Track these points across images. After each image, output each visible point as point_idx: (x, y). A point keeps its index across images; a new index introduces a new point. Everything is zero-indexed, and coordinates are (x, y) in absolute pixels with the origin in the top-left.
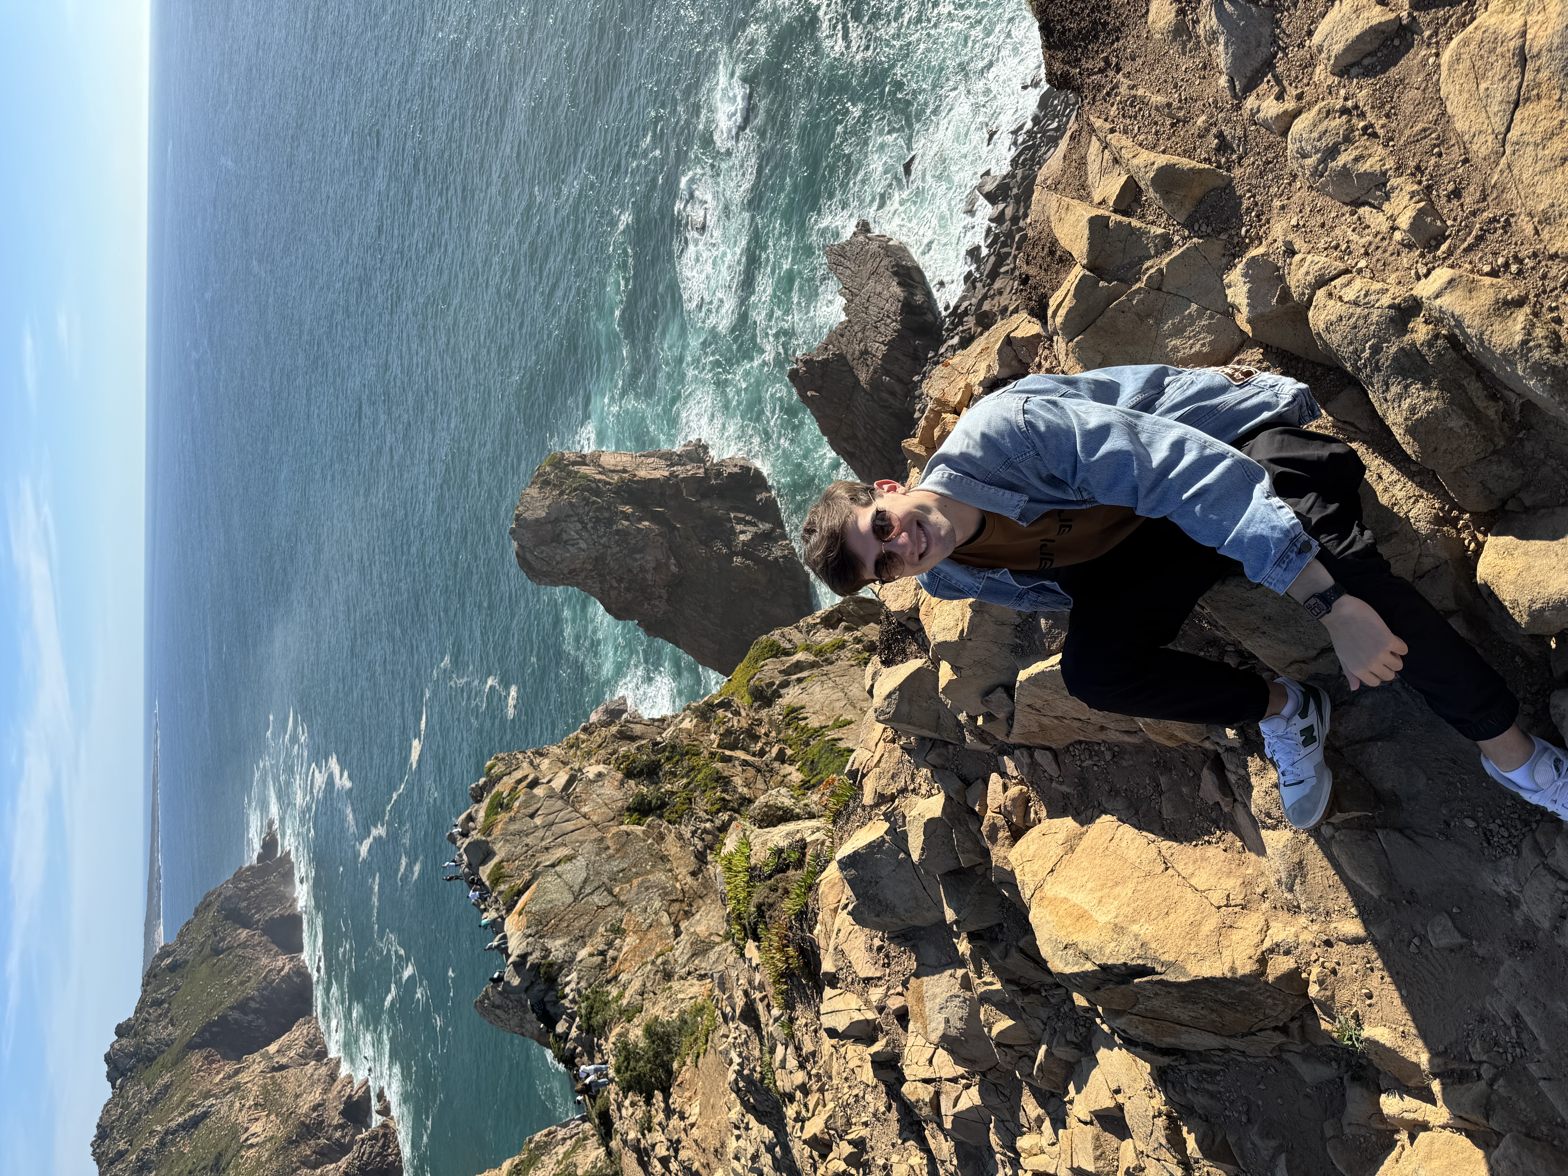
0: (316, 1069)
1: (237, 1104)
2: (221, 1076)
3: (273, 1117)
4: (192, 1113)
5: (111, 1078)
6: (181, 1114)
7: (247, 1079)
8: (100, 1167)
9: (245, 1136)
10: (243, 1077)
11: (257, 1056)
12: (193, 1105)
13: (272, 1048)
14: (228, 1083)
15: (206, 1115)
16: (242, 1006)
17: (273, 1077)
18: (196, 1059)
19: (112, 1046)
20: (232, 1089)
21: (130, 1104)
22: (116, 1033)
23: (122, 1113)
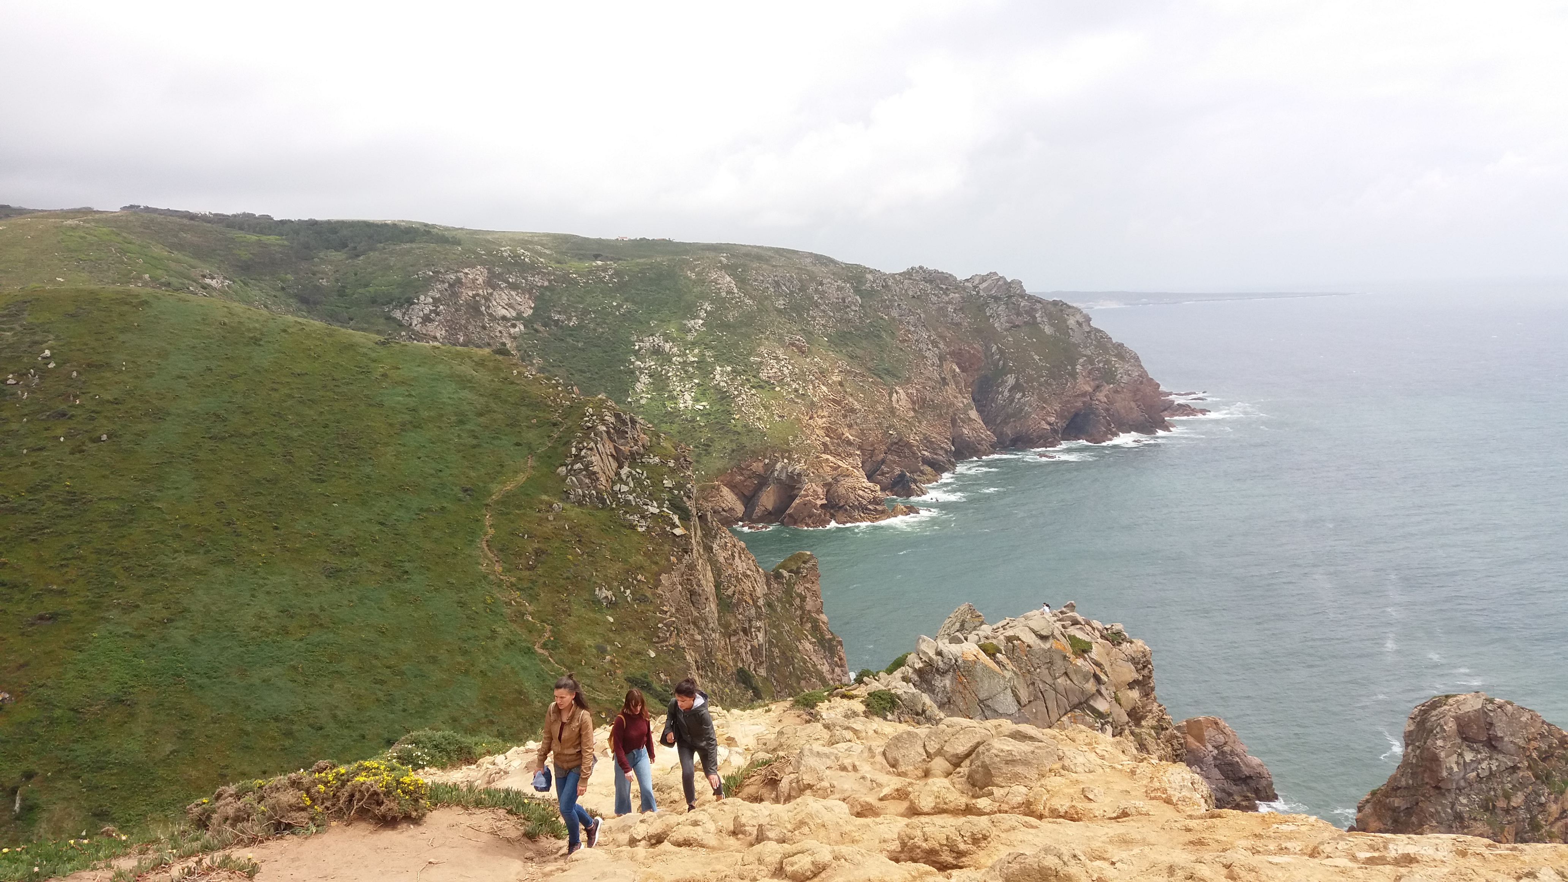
0: (946, 451)
1: (930, 383)
2: (957, 370)
3: (912, 414)
4: (930, 346)
5: (974, 279)
6: (930, 336)
7: (950, 391)
8: (900, 274)
9: (901, 391)
10: (951, 389)
11: (970, 401)
12: (936, 345)
13: (973, 414)
15: (927, 358)
17: (947, 413)
18: (977, 346)
19: (1003, 277)
21: (947, 295)
22: (1013, 281)
23: (941, 288)
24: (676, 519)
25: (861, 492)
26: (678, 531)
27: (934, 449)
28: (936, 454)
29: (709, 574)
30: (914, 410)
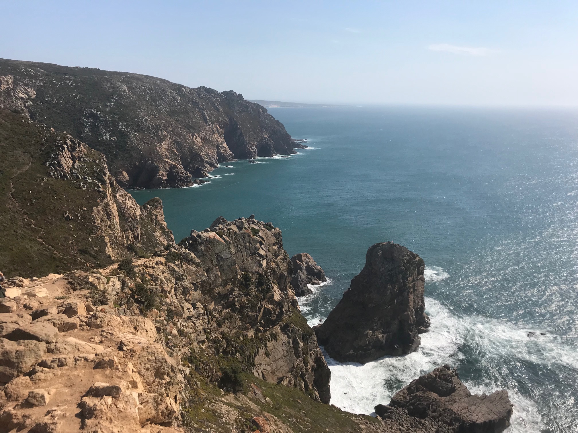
0: (215, 159)
1: (208, 132)
2: (219, 128)
3: (201, 144)
4: (208, 118)
5: (225, 93)
6: (208, 114)
7: (216, 136)
8: (196, 89)
9: (197, 135)
10: (216, 135)
11: (224, 140)
12: (210, 118)
13: (225, 145)
14: (215, 130)
15: (207, 122)
16: (241, 135)
17: (215, 144)
18: (226, 119)
19: (235, 93)
20: (213, 131)
21: (214, 98)
22: (239, 94)
23: (212, 95)
24: (100, 184)
25: (181, 174)
26: (101, 189)
27: (210, 158)
28: (211, 160)
29: (115, 207)
30: (202, 142)
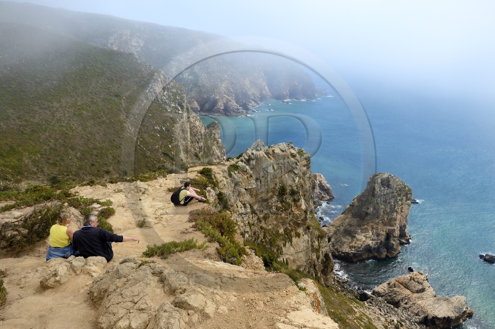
24: (180, 108)
26: (180, 112)
29: (188, 125)
